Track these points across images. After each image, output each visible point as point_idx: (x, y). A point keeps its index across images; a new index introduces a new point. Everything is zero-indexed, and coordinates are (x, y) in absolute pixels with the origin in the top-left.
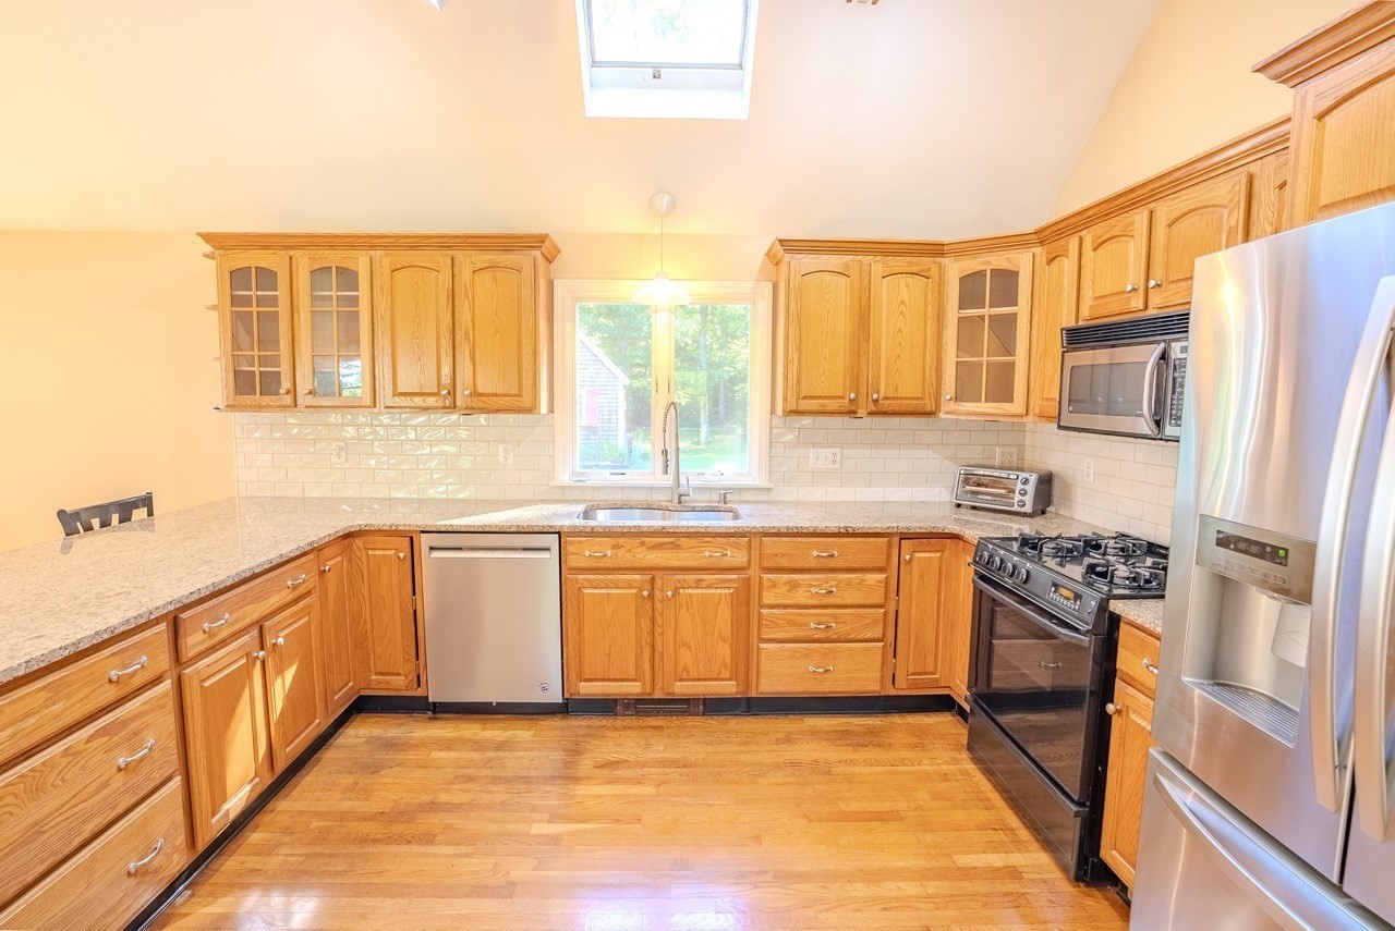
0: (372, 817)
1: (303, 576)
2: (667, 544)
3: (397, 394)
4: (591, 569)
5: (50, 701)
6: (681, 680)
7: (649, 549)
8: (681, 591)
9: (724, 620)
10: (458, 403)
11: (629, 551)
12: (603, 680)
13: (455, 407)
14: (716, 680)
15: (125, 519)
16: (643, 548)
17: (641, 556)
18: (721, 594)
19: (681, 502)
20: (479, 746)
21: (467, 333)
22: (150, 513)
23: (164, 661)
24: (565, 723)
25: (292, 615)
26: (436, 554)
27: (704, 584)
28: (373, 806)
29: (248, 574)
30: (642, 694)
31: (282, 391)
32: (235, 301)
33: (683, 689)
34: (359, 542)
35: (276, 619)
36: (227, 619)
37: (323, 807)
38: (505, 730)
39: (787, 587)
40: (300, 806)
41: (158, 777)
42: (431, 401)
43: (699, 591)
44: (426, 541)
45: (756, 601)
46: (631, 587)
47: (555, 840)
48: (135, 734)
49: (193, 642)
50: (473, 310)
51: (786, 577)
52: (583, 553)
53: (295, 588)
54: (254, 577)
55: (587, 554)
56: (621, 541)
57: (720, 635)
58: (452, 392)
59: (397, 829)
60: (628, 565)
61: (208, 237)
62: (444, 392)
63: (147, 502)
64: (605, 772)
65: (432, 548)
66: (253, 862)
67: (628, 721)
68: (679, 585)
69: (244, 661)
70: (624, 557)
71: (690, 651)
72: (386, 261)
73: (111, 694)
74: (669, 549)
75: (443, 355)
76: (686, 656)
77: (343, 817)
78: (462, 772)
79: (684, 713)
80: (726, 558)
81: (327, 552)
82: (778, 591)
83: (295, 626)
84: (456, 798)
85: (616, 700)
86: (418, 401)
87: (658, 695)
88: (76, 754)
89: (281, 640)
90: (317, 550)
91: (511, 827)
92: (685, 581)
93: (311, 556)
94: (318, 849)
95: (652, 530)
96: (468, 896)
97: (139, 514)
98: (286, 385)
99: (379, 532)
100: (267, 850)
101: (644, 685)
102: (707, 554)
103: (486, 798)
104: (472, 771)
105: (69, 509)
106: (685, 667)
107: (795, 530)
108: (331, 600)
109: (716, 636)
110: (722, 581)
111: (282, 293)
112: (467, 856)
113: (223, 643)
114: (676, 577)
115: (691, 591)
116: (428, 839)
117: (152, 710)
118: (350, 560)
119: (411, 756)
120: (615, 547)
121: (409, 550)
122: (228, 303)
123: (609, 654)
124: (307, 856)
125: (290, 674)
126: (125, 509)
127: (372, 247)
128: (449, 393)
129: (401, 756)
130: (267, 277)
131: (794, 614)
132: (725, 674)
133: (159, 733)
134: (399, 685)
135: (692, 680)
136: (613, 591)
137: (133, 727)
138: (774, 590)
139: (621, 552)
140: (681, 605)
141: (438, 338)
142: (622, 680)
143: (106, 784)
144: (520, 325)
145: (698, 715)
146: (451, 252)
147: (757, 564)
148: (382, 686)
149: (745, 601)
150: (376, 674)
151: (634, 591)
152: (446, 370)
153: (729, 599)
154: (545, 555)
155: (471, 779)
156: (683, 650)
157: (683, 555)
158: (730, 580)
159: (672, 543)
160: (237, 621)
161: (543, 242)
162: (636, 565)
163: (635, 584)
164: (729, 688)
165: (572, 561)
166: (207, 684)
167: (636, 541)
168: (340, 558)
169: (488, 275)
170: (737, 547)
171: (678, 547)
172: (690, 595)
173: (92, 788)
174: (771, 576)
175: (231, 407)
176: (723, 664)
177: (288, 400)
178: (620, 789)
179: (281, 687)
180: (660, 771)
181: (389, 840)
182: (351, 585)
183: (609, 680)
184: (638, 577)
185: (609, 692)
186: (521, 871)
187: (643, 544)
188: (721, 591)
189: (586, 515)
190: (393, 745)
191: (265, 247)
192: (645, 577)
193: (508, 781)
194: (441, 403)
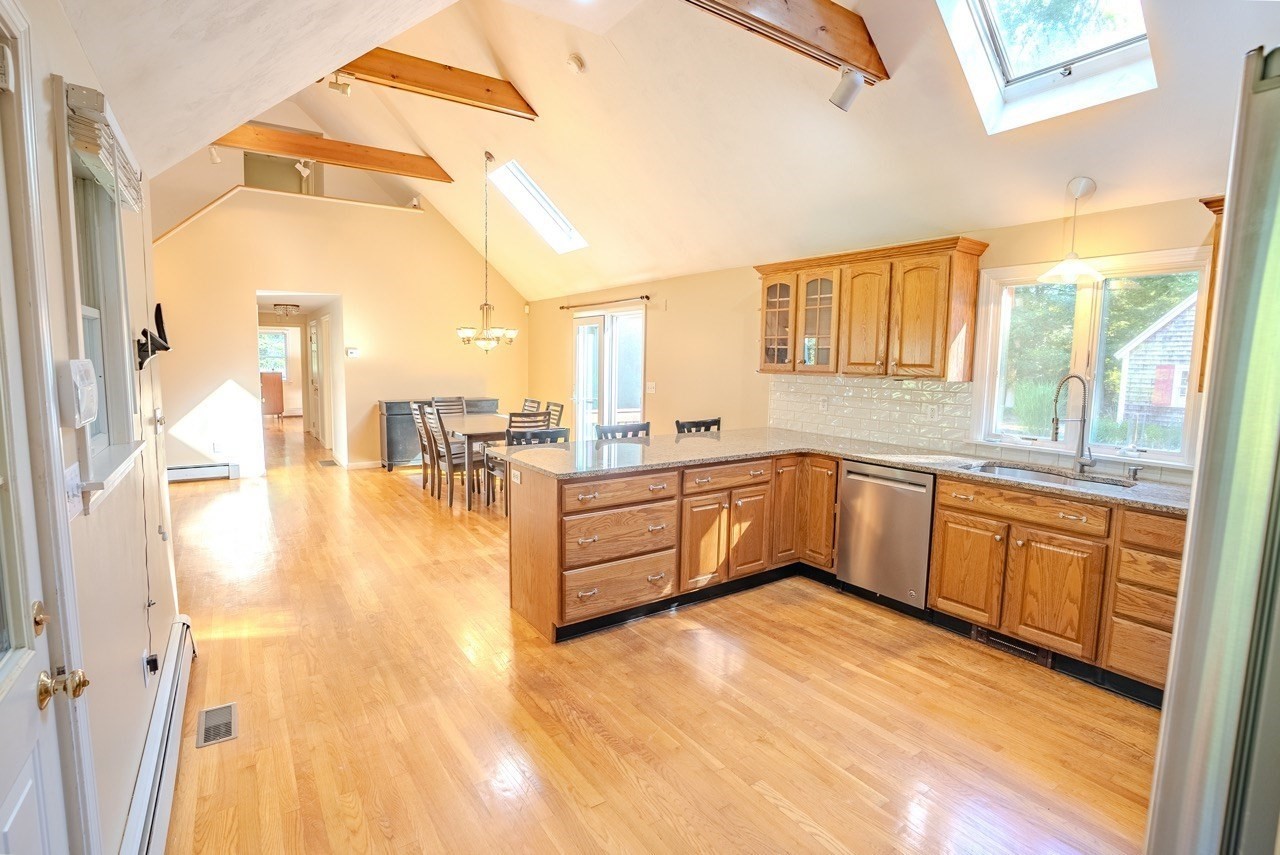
0: (767, 621)
1: (764, 471)
2: (1023, 499)
3: (850, 364)
4: (958, 509)
5: (625, 489)
6: (1026, 625)
7: (1006, 500)
8: (1033, 544)
9: (1074, 581)
10: (889, 371)
11: (989, 499)
12: (957, 602)
13: (886, 374)
14: (1061, 636)
15: (707, 429)
16: (1002, 499)
17: (999, 505)
18: (1073, 556)
19: (1083, 470)
20: (854, 615)
21: (897, 320)
22: (719, 429)
23: (674, 490)
24: (926, 627)
25: (751, 492)
26: (852, 477)
27: (1056, 542)
28: (772, 617)
29: (724, 460)
30: (989, 625)
31: (786, 361)
32: (770, 305)
33: (1026, 633)
34: (808, 460)
35: (741, 490)
36: (711, 479)
37: (747, 606)
38: (878, 614)
39: (1150, 567)
40: (739, 603)
41: (666, 543)
42: (870, 369)
43: (1051, 548)
44: (845, 466)
45: (1114, 574)
46: (987, 530)
47: (850, 674)
48: (658, 518)
49: (690, 486)
50: (903, 303)
51: (1150, 557)
52: (950, 493)
53: (755, 476)
54: (727, 462)
55: (954, 494)
56: (982, 489)
57: (1069, 594)
58: (886, 363)
59: (773, 630)
60: (987, 511)
61: (758, 268)
62: (878, 363)
63: (717, 422)
64: (923, 662)
65: (850, 472)
66: (706, 613)
67: (976, 645)
68: (1031, 538)
69: (717, 506)
70: (983, 503)
71: (1037, 601)
72: (849, 271)
73: (648, 496)
74: (1025, 503)
75: (881, 336)
76: (1032, 604)
77: (753, 614)
78: (830, 622)
79: (1033, 659)
80: (1080, 523)
81: (784, 462)
82: (1138, 568)
83: (753, 499)
84: (815, 632)
85: (971, 624)
86: (862, 369)
87: (1004, 631)
88: (634, 515)
89: (740, 503)
90: (776, 458)
91: (832, 657)
92: (1037, 535)
93: (770, 461)
94: (733, 621)
95: (1008, 484)
96: (782, 671)
97: (714, 428)
98: (790, 356)
99: (819, 455)
100: (714, 612)
101: (990, 617)
102: (1061, 515)
103: (833, 640)
104: (834, 624)
105: (681, 421)
106: (1030, 615)
107: (1165, 510)
108: (783, 493)
109: (1064, 595)
110: (1075, 543)
111: (791, 299)
112: (797, 657)
113: (707, 492)
114: (1029, 530)
115: (1043, 546)
116: (785, 641)
117: (665, 511)
118: (801, 471)
119: (810, 604)
120: (978, 493)
121: (835, 470)
122: (765, 307)
123: (964, 582)
124: (727, 622)
125: (745, 525)
126: (707, 425)
127: (842, 263)
128: (882, 364)
129: (805, 603)
130: (785, 288)
131: (1157, 598)
132: (1070, 634)
133: (669, 522)
134: (820, 561)
135: (1036, 628)
136: (972, 530)
137: (657, 514)
138: (1134, 566)
139: (981, 499)
140: (1032, 557)
141: (878, 323)
142: (973, 607)
143: (643, 534)
144: (935, 311)
145: (1046, 666)
146: (890, 260)
147: (1118, 535)
148: (812, 559)
149: (1101, 568)
150: (811, 550)
151: (990, 534)
152: (882, 347)
153: (1081, 563)
154: (923, 490)
155: (833, 628)
156: (1030, 598)
157: (1038, 512)
158: (1084, 545)
159: (1028, 499)
160: (715, 483)
161: (956, 243)
162: (993, 512)
163: (991, 528)
164: (1074, 649)
165: (940, 499)
166: (695, 510)
167: (995, 492)
168: (793, 468)
169: (914, 274)
170: (1095, 515)
171: (1033, 503)
172: (1041, 549)
173: (637, 533)
174: (1133, 552)
175: (762, 371)
176: (1071, 623)
177: (789, 366)
178: (924, 675)
179: (740, 529)
180: (967, 680)
181: (767, 633)
182: (800, 488)
183: (962, 604)
184: (994, 522)
185: (961, 613)
186: (817, 675)
187: (1001, 495)
188: (1075, 554)
189: (984, 468)
190: (804, 596)
191: (785, 271)
192: (1000, 524)
193: (853, 638)
194: (877, 371)
